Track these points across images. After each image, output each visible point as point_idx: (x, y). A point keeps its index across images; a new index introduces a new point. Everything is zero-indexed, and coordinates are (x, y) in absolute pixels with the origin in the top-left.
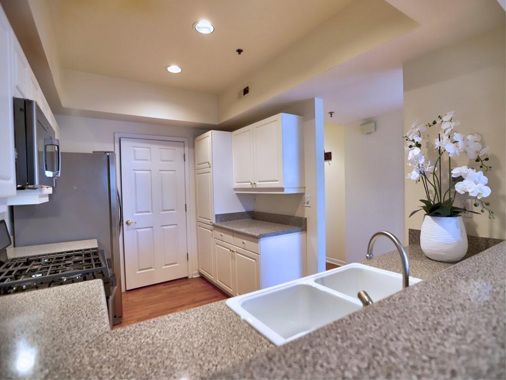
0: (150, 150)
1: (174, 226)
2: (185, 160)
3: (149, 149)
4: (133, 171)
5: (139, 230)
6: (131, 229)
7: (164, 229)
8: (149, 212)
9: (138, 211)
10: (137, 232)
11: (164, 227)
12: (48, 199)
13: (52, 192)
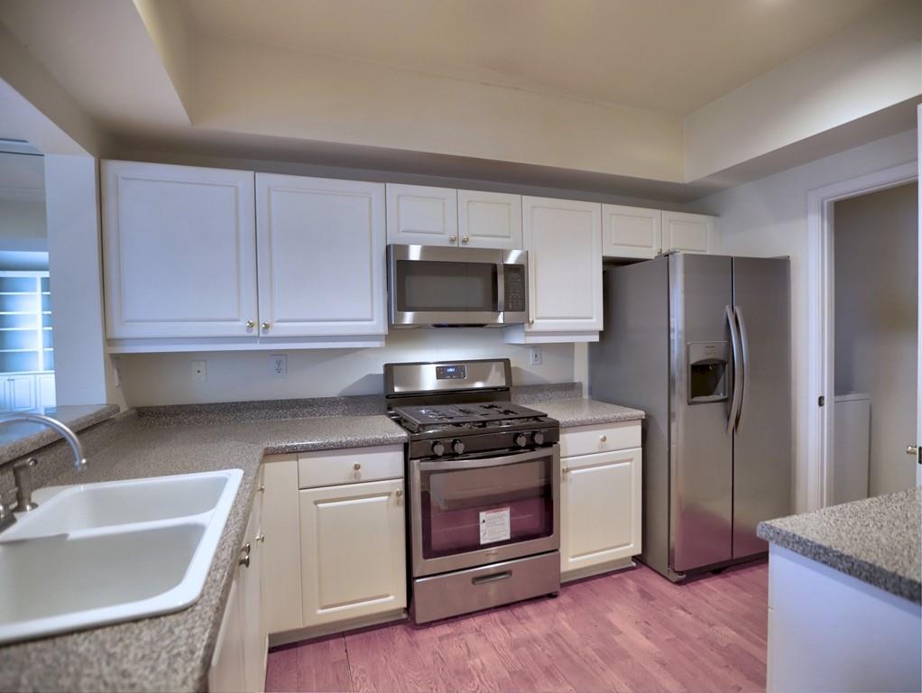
12: (596, 339)
13: (602, 329)
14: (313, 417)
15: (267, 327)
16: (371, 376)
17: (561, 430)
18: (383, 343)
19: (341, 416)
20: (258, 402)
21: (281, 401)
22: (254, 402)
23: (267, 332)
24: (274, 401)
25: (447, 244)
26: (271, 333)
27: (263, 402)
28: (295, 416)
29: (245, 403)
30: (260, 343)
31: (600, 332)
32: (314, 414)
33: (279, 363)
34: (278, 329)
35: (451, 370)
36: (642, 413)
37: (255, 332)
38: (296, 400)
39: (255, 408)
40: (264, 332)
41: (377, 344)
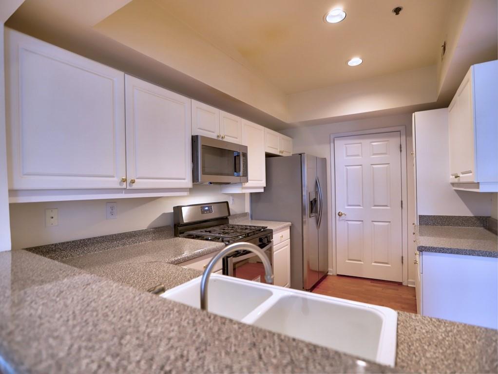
0: (362, 145)
1: (387, 224)
2: (401, 151)
3: (360, 145)
4: (345, 167)
5: (349, 222)
6: (343, 220)
7: (374, 225)
8: (359, 206)
9: (349, 204)
10: (348, 224)
11: (375, 223)
12: (262, 190)
13: (265, 186)
14: (135, 244)
15: (133, 182)
16: (164, 214)
17: (274, 233)
18: (189, 193)
19: (151, 241)
20: (99, 237)
21: (115, 235)
22: (96, 238)
23: (132, 186)
24: (110, 236)
25: (216, 138)
26: (135, 186)
27: (103, 237)
28: (124, 244)
29: (90, 239)
30: (125, 193)
31: (264, 188)
32: (136, 243)
33: (112, 208)
34: (140, 184)
35: (207, 208)
36: (290, 223)
37: (124, 186)
38: (124, 234)
39: (98, 242)
40: (130, 185)
41: (185, 194)
